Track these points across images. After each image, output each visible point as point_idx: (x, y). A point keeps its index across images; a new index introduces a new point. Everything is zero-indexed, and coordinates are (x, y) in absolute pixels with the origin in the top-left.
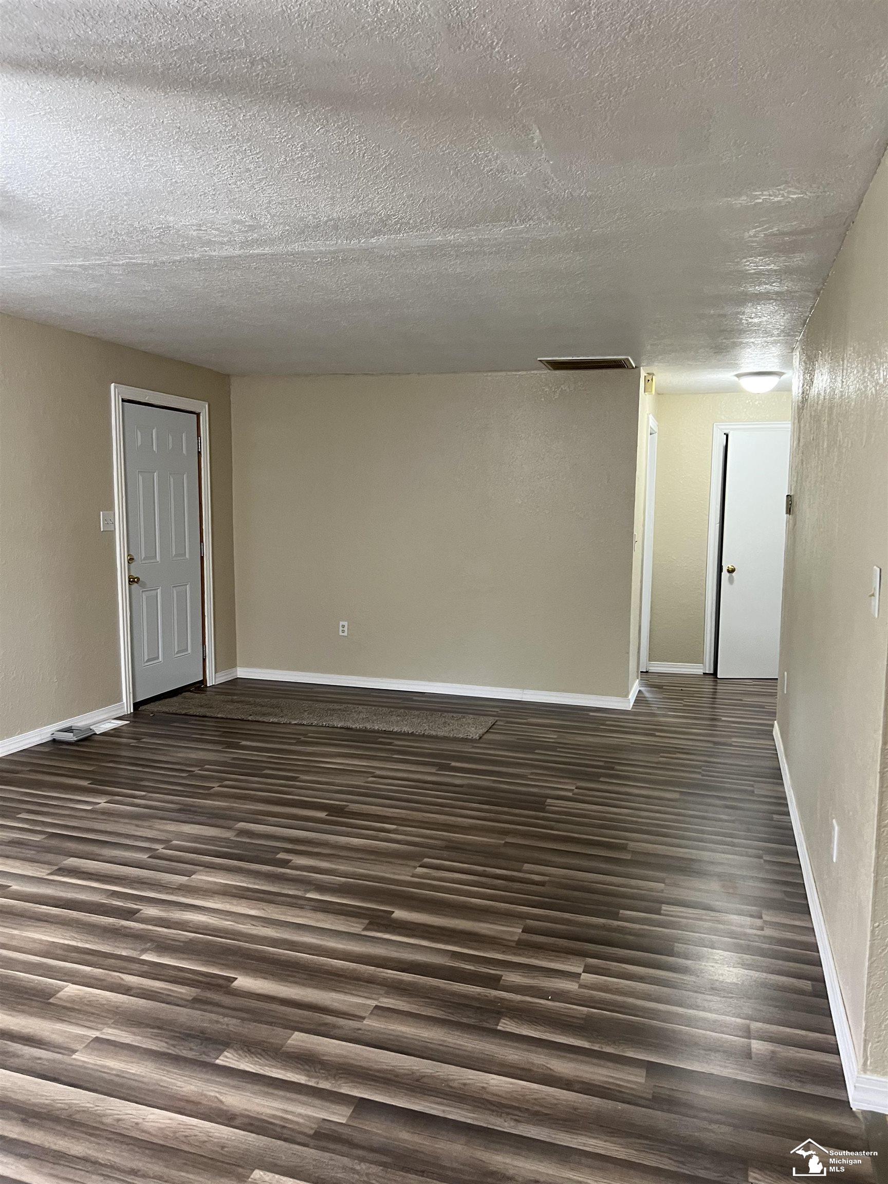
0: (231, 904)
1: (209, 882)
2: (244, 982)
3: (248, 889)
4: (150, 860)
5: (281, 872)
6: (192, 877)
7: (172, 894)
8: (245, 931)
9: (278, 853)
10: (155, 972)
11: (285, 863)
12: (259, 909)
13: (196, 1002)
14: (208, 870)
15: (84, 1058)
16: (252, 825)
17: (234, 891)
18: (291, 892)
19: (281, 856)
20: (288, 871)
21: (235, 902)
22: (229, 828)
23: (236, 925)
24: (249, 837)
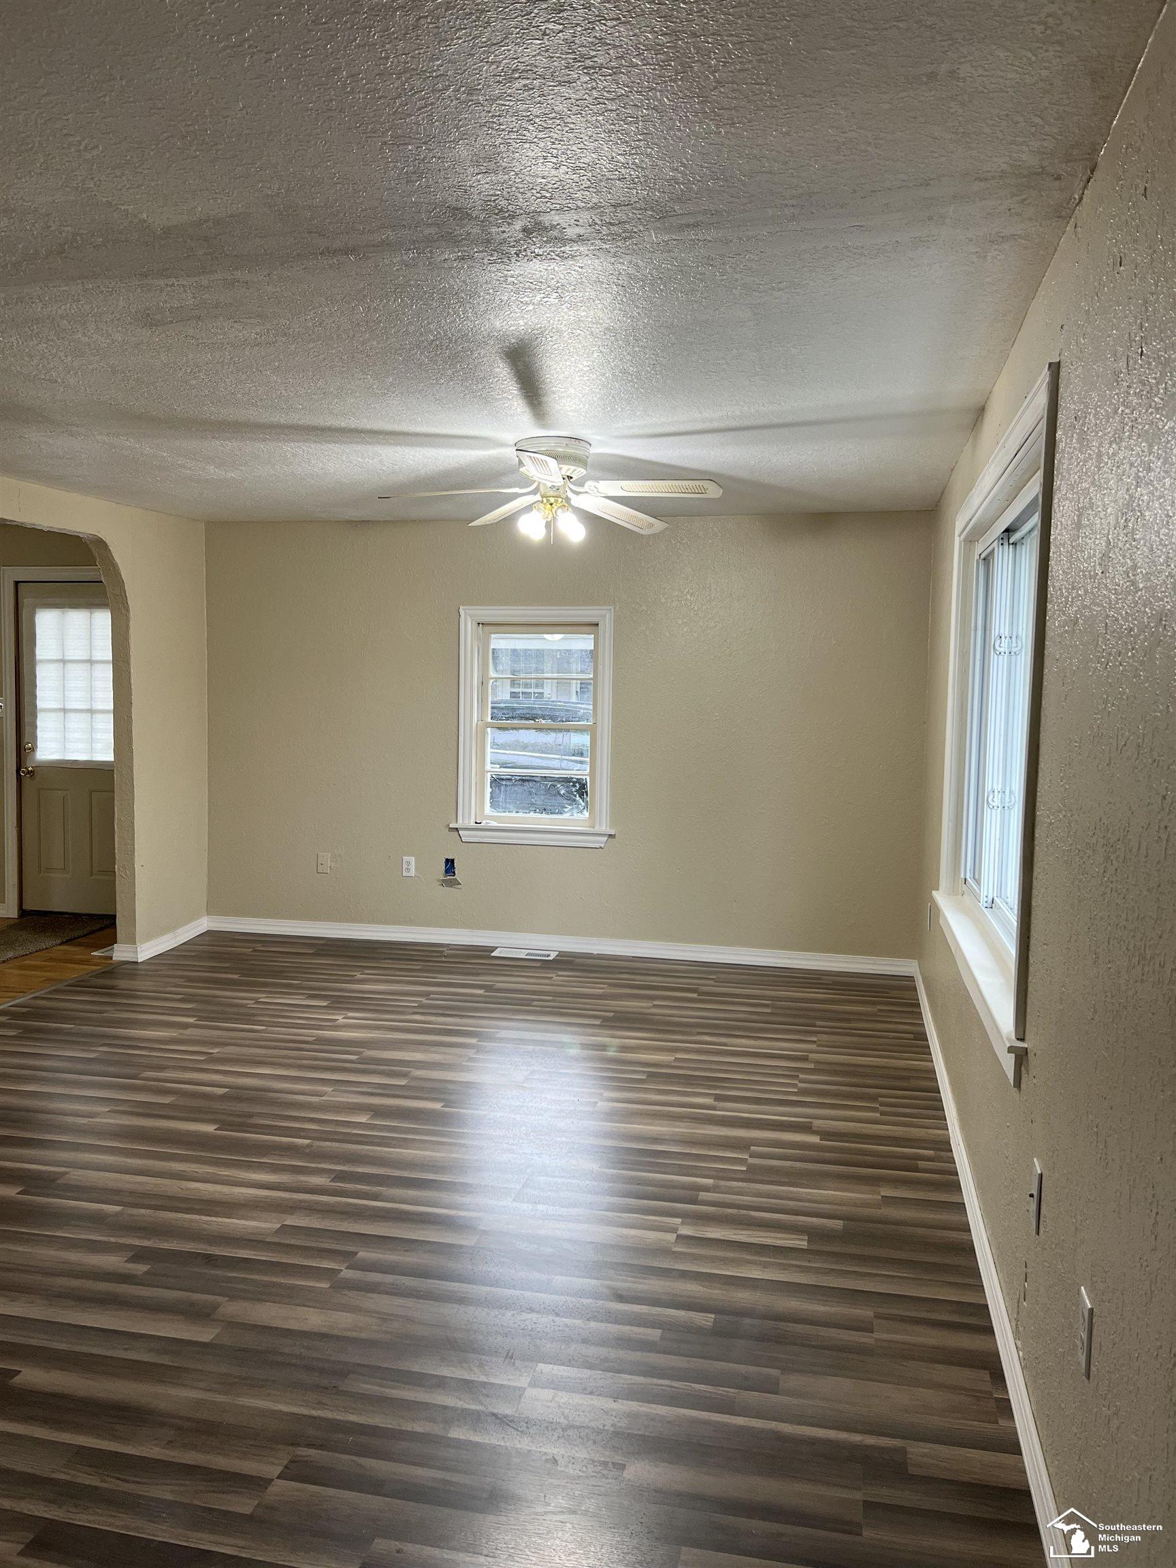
0: (221, 1193)
1: (253, 1219)
2: (210, 1128)
3: (200, 1212)
4: (352, 1249)
5: (150, 1239)
6: (279, 1225)
7: (301, 1201)
8: (206, 1167)
9: (146, 1273)
10: (297, 1133)
11: (139, 1255)
12: (188, 1189)
13: (251, 1116)
14: (260, 1238)
15: (329, 1089)
16: (185, 1335)
17: (218, 1209)
18: (142, 1211)
19: (141, 1268)
20: (137, 1242)
21: (217, 1196)
22: (232, 1325)
23: (215, 1172)
24: (192, 1304)
